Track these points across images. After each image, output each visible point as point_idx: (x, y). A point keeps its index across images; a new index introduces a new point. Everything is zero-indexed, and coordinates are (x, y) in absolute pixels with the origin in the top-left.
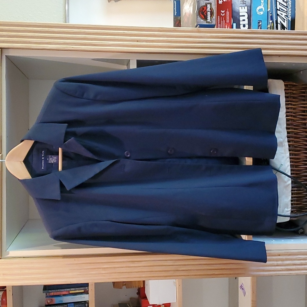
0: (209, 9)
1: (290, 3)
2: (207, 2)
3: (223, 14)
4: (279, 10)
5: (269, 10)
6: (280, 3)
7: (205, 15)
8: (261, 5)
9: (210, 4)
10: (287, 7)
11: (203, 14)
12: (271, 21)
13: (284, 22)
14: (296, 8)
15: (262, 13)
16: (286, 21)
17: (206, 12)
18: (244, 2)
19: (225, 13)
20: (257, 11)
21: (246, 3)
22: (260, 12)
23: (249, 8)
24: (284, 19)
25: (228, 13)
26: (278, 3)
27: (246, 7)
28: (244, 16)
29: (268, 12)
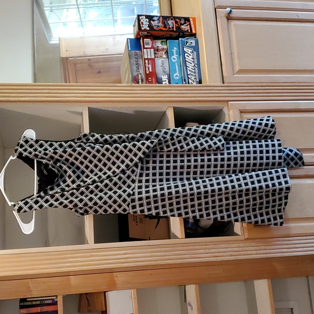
0: (140, 78)
1: (197, 70)
2: (138, 73)
3: (150, 80)
4: (190, 75)
5: (182, 75)
6: (189, 70)
7: (138, 81)
8: (176, 73)
9: (141, 74)
10: (195, 72)
11: (136, 80)
12: (184, 83)
13: (194, 82)
14: (201, 73)
15: (178, 78)
16: (195, 82)
17: (138, 79)
18: (164, 72)
19: (152, 79)
20: (174, 77)
21: (166, 72)
22: (176, 78)
23: (169, 76)
24: (194, 81)
25: (154, 79)
26: (188, 70)
27: (166, 75)
28: (166, 81)
29: (182, 77)
